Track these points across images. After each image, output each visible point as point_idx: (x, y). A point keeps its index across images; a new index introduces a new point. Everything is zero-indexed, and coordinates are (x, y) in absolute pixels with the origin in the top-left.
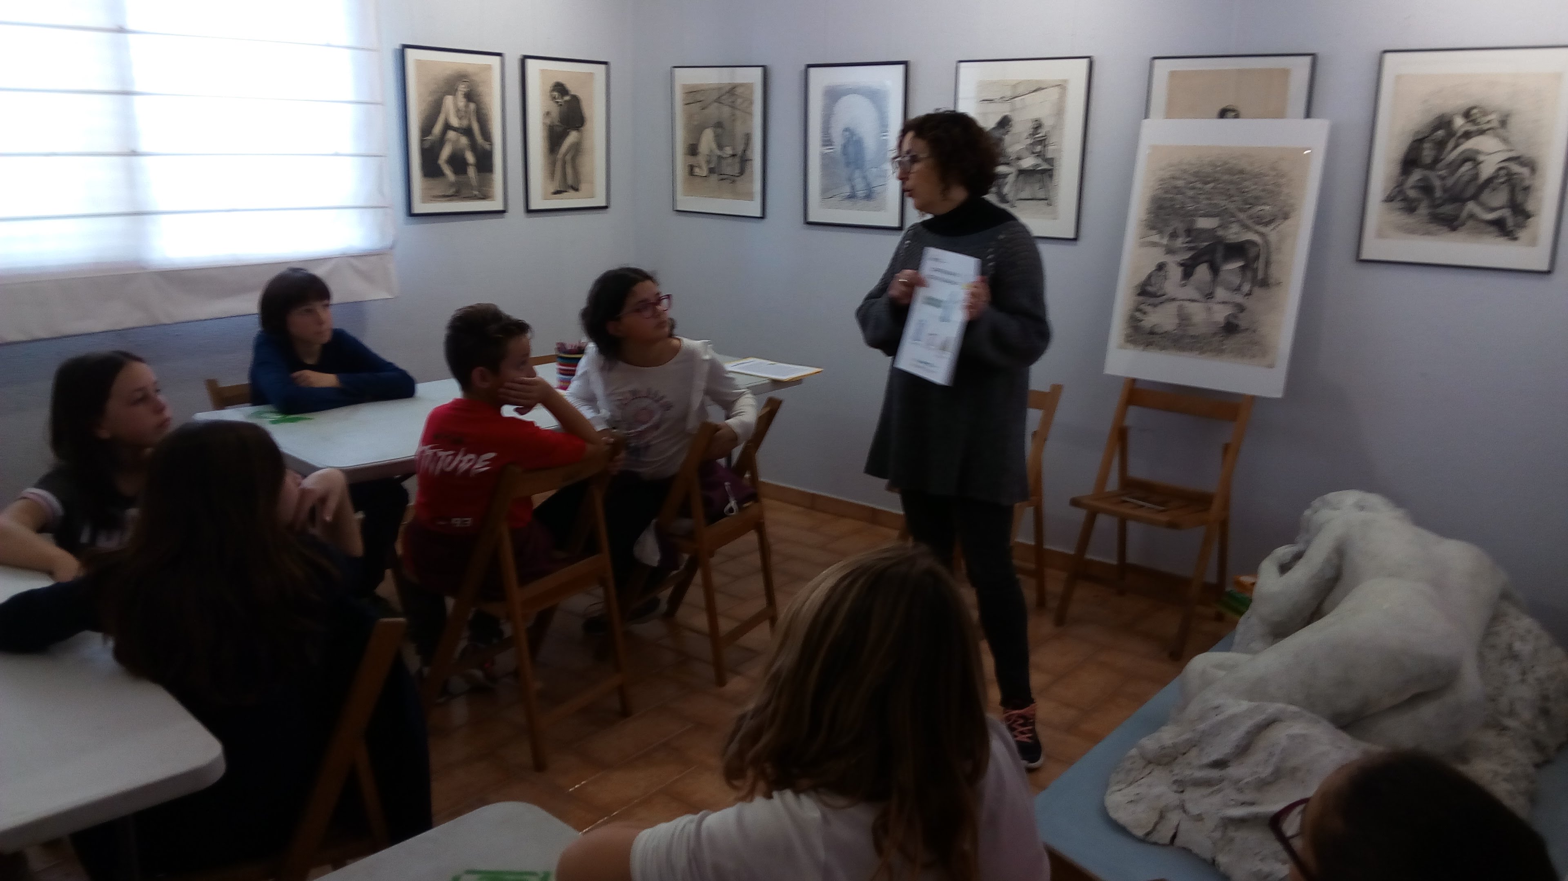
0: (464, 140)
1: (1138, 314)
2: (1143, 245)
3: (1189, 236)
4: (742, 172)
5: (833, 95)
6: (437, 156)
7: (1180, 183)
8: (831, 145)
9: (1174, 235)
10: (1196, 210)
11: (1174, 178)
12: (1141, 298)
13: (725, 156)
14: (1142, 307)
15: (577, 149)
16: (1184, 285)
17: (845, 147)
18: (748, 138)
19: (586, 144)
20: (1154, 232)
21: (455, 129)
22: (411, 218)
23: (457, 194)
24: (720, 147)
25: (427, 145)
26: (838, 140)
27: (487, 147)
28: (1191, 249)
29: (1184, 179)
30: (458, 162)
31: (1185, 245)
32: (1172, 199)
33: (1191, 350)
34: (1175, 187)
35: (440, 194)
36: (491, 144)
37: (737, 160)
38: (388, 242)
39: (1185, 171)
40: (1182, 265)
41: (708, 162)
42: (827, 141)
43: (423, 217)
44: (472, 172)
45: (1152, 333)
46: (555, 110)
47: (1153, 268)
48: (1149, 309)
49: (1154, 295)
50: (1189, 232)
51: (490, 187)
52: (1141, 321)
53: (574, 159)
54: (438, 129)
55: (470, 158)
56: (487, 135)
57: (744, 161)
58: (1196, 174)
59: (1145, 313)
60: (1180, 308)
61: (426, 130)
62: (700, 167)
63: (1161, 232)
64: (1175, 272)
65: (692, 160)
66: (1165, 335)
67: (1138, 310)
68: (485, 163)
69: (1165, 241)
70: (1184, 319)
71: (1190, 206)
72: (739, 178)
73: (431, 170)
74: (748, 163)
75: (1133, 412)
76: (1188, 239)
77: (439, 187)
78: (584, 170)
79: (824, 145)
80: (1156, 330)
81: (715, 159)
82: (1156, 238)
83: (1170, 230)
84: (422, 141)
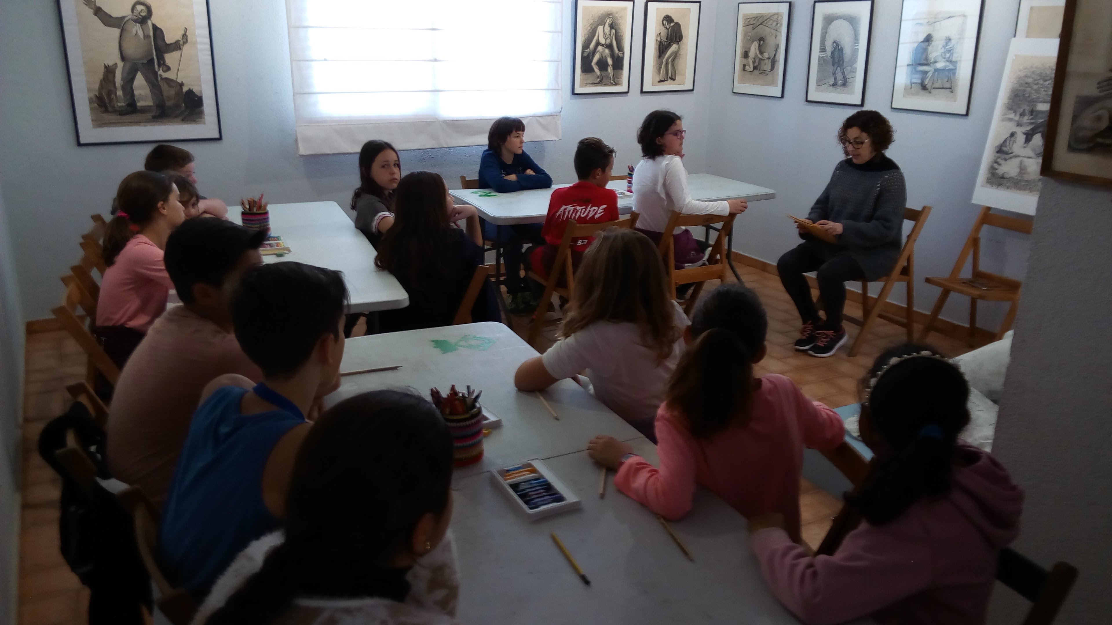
0: (607, 51)
1: (995, 165)
2: (1003, 120)
3: (1032, 115)
4: (772, 68)
5: (829, 20)
6: (591, 61)
7: (1030, 80)
8: (826, 52)
9: (1022, 115)
10: (1038, 98)
11: (1026, 77)
12: (998, 155)
13: (763, 58)
14: (999, 160)
15: (676, 55)
16: (1025, 147)
17: (833, 53)
18: (777, 47)
19: (682, 52)
20: (1012, 111)
21: (603, 45)
22: (574, 96)
23: (601, 82)
24: (761, 52)
25: (585, 54)
26: (829, 49)
27: (620, 55)
28: (1031, 124)
29: (1033, 78)
30: (602, 64)
31: (1028, 121)
32: (1024, 91)
33: (1025, 190)
34: (1026, 83)
35: (590, 82)
36: (623, 54)
37: (770, 61)
38: (558, 109)
39: (1033, 72)
40: (1025, 134)
41: (754, 63)
42: (823, 49)
43: (580, 95)
44: (610, 69)
45: (1002, 177)
46: (664, 32)
47: (1008, 135)
48: (1002, 162)
49: (1006, 153)
50: (1032, 112)
51: (621, 78)
52: (997, 169)
53: (673, 61)
54: (592, 45)
55: (610, 61)
56: (621, 48)
57: (774, 62)
58: (1040, 75)
59: (999, 164)
60: (1021, 162)
61: (586, 46)
62: (749, 65)
63: (1015, 112)
64: (1021, 138)
65: (745, 61)
66: (1011, 179)
67: (996, 162)
68: (618, 64)
69: (1017, 118)
70: (1022, 169)
71: (1034, 96)
72: (770, 73)
73: (587, 68)
74: (777, 63)
75: (985, 228)
76: (1031, 117)
77: (590, 78)
78: (680, 67)
79: (820, 52)
80: (1005, 176)
81: (757, 61)
82: (1012, 115)
83: (1021, 110)
84: (583, 52)
